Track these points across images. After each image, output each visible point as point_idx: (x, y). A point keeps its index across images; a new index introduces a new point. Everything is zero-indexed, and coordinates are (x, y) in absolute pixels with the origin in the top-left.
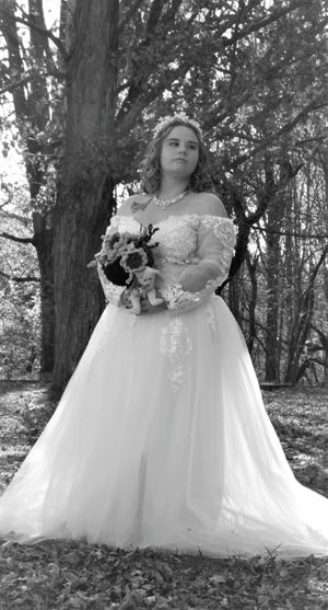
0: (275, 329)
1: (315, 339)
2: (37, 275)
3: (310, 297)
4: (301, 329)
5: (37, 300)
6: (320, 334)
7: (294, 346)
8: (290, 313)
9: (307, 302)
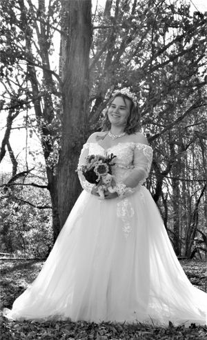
0: (178, 233)
1: (200, 237)
2: (50, 205)
3: (196, 214)
4: (192, 231)
5: (50, 218)
6: (202, 234)
7: (188, 241)
8: (186, 223)
9: (195, 217)
